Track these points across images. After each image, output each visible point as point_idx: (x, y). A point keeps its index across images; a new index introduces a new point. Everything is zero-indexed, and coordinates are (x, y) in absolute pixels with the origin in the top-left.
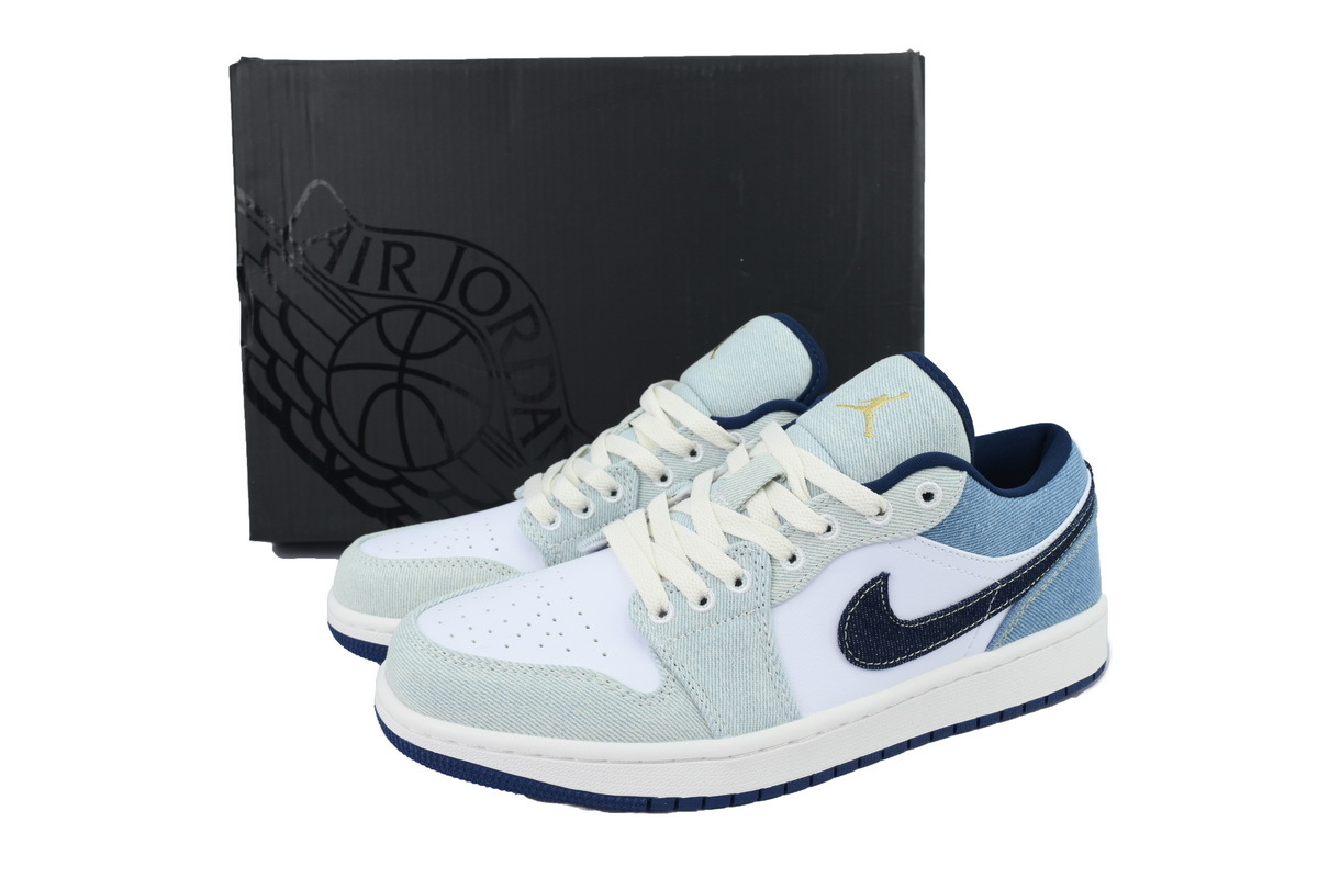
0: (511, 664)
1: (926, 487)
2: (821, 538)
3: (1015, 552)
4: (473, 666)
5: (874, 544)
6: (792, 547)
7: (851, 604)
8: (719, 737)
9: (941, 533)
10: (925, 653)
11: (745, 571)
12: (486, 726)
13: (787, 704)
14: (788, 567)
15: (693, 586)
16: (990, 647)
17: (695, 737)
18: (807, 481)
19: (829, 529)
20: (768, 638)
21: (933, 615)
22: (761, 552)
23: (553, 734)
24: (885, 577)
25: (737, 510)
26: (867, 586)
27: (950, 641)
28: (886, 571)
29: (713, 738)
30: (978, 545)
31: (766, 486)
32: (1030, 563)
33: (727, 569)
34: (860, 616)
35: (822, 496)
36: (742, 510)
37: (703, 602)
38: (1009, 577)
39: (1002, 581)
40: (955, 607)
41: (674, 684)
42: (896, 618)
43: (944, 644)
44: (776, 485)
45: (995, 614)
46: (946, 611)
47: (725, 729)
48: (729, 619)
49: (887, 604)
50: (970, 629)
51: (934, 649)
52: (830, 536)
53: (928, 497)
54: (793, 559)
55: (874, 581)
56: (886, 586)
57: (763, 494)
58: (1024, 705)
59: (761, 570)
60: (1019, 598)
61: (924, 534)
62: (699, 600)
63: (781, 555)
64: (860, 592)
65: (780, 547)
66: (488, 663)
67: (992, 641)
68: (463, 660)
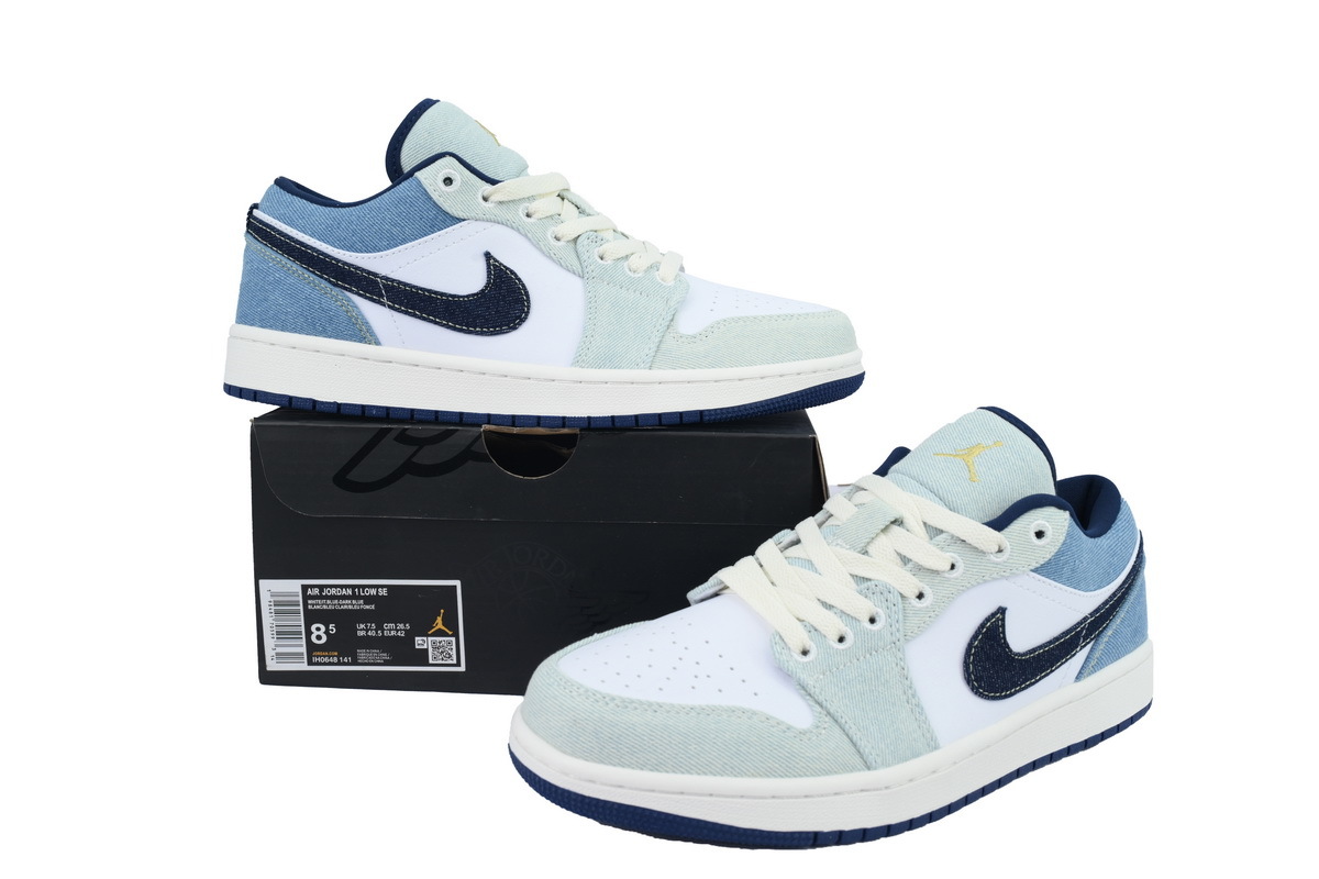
0: (673, 706)
1: (1038, 525)
2: (946, 575)
3: (1100, 587)
4: (636, 709)
5: (994, 579)
6: (921, 585)
7: (974, 637)
8: (875, 769)
9: (1048, 570)
10: (1034, 683)
11: (880, 611)
12: (656, 768)
13: (928, 735)
14: (915, 602)
15: (832, 625)
16: (1078, 678)
17: (853, 769)
18: (925, 524)
19: (953, 567)
20: (905, 672)
21: (1040, 647)
22: (892, 590)
23: (722, 773)
24: (1002, 611)
25: (859, 552)
26: (988, 620)
27: (1052, 671)
28: (1004, 605)
29: (869, 769)
30: (1075, 581)
31: (885, 530)
32: (1111, 598)
33: (863, 607)
34: (982, 648)
35: (943, 536)
36: (866, 553)
37: (841, 640)
38: (1096, 611)
39: (1092, 614)
40: (1057, 639)
41: (827, 719)
42: (1011, 651)
43: (1047, 675)
44: (895, 528)
45: (1085, 646)
46: (1050, 642)
47: (879, 760)
48: (868, 656)
49: (1004, 638)
50: (1067, 660)
51: (1040, 679)
52: (955, 574)
53: (1040, 534)
54: (920, 596)
55: (993, 615)
56: (1003, 620)
57: (883, 536)
58: (1102, 733)
59: (894, 608)
60: (1102, 631)
61: (1034, 571)
62: (838, 638)
63: (911, 593)
64: (982, 625)
65: (909, 584)
66: (650, 705)
67: (1080, 672)
68: (626, 704)
